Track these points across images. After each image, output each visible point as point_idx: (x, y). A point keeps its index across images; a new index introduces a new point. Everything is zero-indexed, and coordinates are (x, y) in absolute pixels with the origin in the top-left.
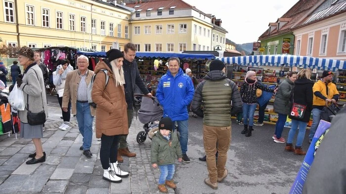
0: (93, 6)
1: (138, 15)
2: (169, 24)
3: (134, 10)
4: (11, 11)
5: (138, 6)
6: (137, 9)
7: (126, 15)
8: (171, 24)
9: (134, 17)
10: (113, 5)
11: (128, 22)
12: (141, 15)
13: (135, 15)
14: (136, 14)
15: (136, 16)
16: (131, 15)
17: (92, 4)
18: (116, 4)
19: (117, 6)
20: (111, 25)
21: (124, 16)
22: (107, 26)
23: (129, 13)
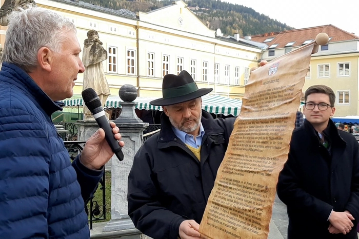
0: (216, 46)
1: (272, 52)
2: (341, 63)
3: (265, 47)
4: (133, 60)
5: (270, 40)
6: (269, 43)
7: (255, 55)
8: (344, 62)
9: (266, 55)
10: (234, 41)
11: (257, 63)
12: (276, 52)
13: (267, 53)
14: (270, 52)
15: (270, 55)
16: (261, 54)
17: (216, 44)
18: (238, 39)
19: (240, 41)
20: (237, 69)
21: (253, 56)
22: (232, 71)
23: (260, 51)
